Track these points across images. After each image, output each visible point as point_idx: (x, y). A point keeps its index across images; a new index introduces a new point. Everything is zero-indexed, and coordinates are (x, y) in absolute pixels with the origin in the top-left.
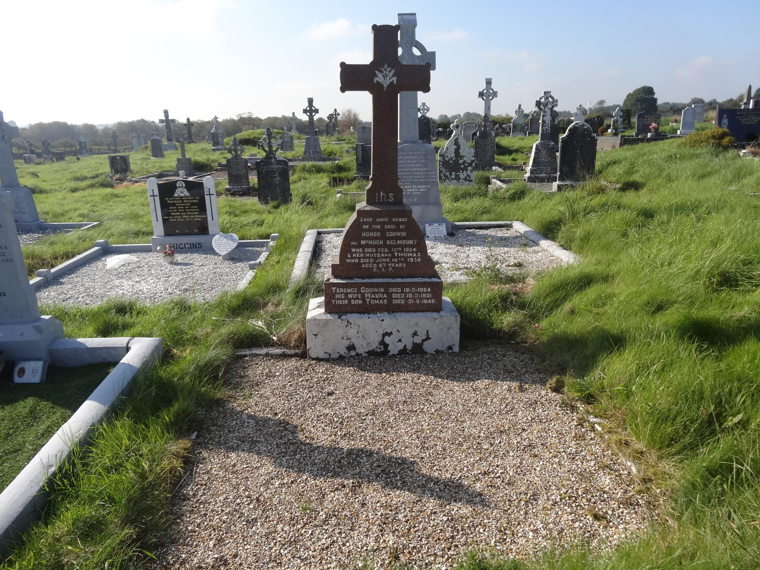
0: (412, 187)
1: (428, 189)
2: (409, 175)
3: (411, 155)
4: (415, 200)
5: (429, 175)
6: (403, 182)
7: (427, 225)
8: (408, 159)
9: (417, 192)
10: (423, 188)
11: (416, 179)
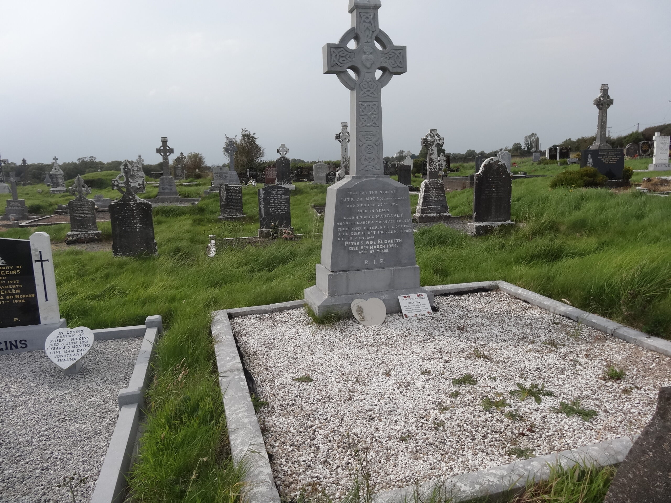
0: (377, 242)
1: (398, 244)
2: (372, 225)
3: (375, 195)
4: (381, 261)
5: (400, 223)
6: (364, 236)
7: (401, 298)
8: (371, 201)
9: (384, 249)
10: (391, 243)
11: (382, 230)
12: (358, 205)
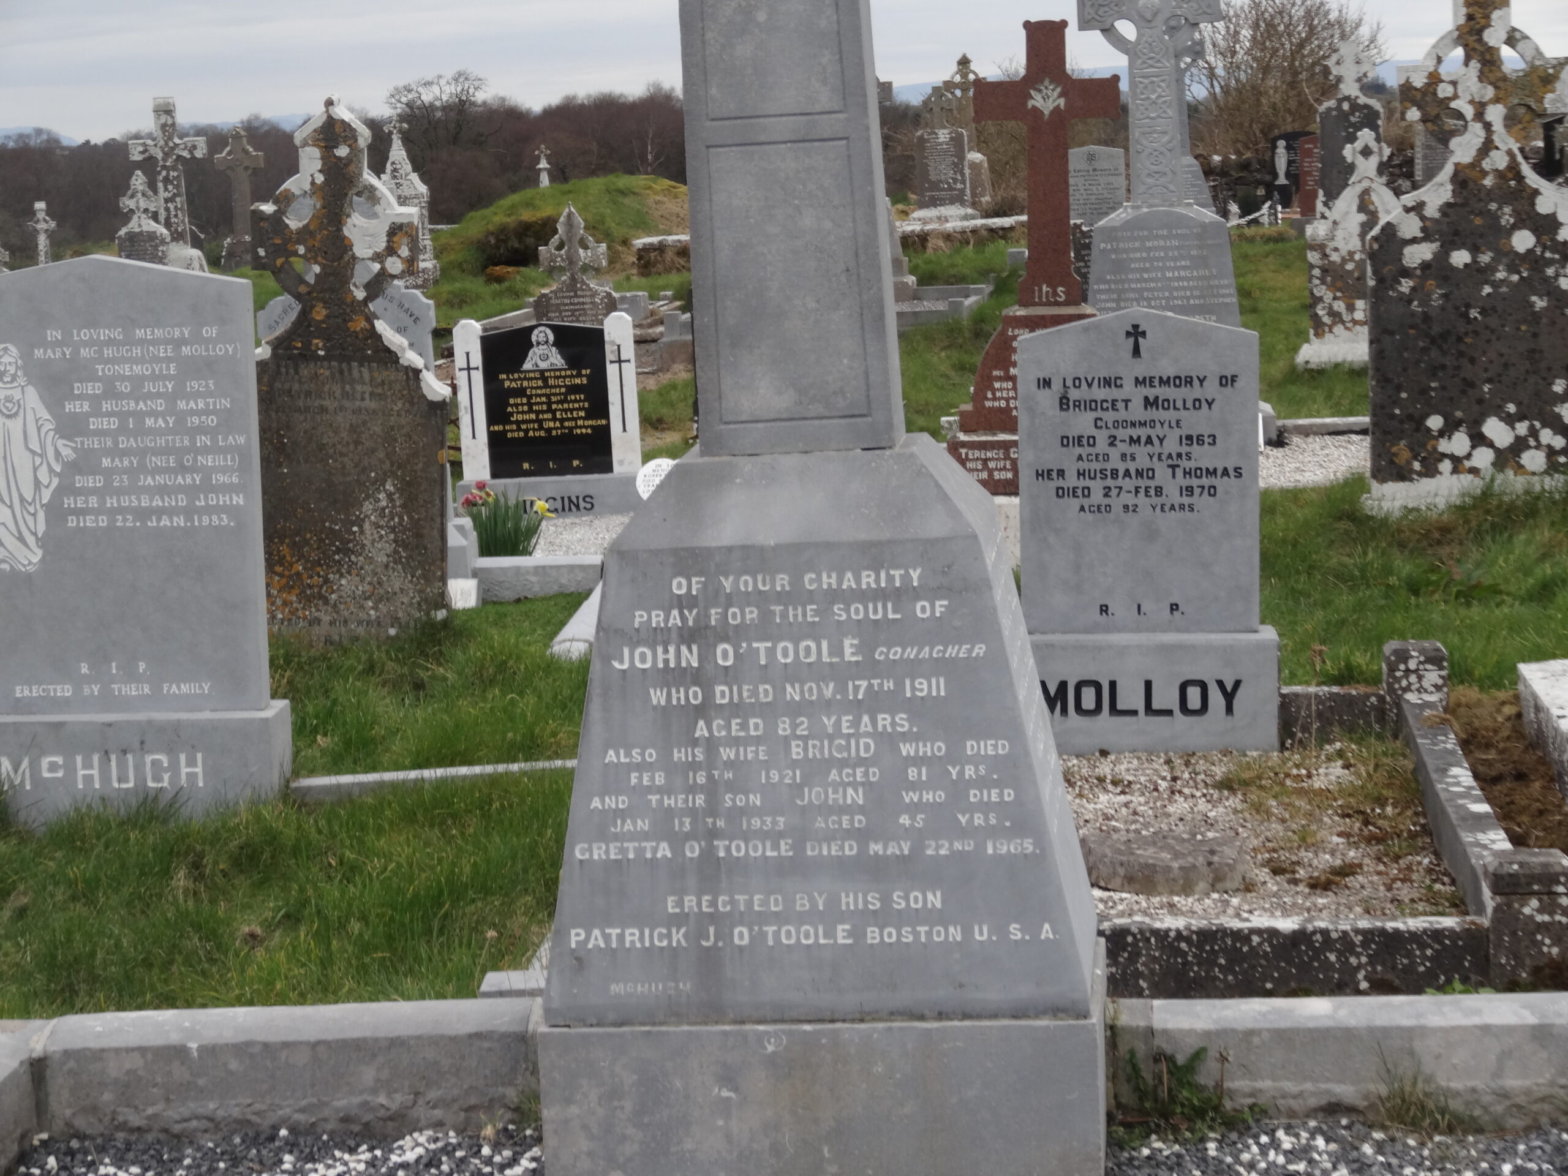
2: (1159, 289)
12: (1132, 255)
